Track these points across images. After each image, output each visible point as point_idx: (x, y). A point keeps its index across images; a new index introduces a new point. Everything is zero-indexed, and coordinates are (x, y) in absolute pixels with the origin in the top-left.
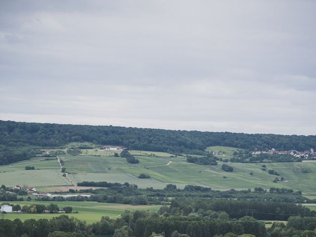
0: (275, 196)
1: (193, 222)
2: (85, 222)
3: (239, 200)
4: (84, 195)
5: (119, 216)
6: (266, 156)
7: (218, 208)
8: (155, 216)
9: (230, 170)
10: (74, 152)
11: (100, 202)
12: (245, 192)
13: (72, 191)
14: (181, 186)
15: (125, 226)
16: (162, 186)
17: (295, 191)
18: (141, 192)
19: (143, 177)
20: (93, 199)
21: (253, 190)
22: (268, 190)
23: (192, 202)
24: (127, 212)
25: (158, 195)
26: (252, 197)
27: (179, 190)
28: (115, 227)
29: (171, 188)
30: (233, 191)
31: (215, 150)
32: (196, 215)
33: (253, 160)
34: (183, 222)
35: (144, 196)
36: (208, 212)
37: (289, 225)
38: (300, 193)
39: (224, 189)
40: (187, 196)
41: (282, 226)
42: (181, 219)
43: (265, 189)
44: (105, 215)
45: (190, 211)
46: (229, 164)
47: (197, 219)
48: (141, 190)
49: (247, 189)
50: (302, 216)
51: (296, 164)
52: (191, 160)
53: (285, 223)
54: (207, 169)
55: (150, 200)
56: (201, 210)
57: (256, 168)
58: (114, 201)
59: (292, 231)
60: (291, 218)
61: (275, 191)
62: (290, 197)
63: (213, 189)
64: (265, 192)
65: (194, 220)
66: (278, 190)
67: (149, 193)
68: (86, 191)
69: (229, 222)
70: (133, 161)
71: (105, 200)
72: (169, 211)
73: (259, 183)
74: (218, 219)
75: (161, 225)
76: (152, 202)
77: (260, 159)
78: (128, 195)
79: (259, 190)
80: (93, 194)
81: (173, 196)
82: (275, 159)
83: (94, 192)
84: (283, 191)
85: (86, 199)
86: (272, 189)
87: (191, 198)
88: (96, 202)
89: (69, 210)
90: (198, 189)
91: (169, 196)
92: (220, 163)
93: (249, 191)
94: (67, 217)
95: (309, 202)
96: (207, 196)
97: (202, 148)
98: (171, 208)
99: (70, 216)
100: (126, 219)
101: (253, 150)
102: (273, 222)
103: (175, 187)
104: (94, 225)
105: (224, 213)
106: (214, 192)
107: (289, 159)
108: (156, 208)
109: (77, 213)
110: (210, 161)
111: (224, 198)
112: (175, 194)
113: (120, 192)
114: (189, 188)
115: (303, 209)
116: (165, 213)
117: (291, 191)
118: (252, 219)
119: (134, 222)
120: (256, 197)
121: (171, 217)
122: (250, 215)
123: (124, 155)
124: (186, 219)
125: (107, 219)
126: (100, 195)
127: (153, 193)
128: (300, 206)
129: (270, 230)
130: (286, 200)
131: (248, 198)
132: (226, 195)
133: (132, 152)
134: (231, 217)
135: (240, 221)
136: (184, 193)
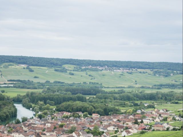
0: (91, 85)
1: (56, 96)
2: (10, 97)
3: (76, 87)
4: (10, 85)
5: (25, 94)
6: (88, 69)
7: (67, 90)
8: (40, 94)
9: (73, 74)
10: (6, 67)
11: (17, 88)
12: (79, 84)
13: (5, 84)
14: (52, 81)
15: (27, 98)
16: (43, 81)
17: (99, 83)
18: (35, 84)
19: (36, 77)
20: (14, 87)
21: (82, 83)
22: (88, 83)
23: (56, 88)
24: (28, 92)
25: (42, 85)
26: (82, 86)
27: (51, 83)
28: (23, 99)
29: (48, 82)
30: (74, 83)
31: (66, 66)
32: (58, 93)
33: (82, 70)
34: (51, 96)
35: (36, 85)
36: (62, 92)
37: (96, 97)
38: (101, 84)
39: (70, 82)
40: (54, 85)
41: (94, 98)
42: (51, 95)
43: (87, 83)
44: (19, 94)
45: (55, 92)
46: (72, 72)
47: (58, 95)
48: (35, 83)
49: (80, 83)
50: (102, 94)
51: (100, 72)
52: (56, 70)
53: (95, 96)
54: (63, 74)
55: (39, 87)
56: (60, 91)
57: (83, 74)
58: (23, 88)
59: (97, 100)
60: (97, 94)
61: (91, 83)
62: (97, 86)
63: (65, 82)
64: (87, 84)
65: (56, 95)
66: (92, 83)
67: (38, 84)
68: (11, 84)
69: (71, 96)
70: (31, 71)
71: (19, 87)
72: (46, 92)
73: (85, 80)
74: (67, 95)
75: (42, 97)
76: (39, 88)
77: (85, 70)
78: (29, 85)
79: (85, 83)
80: (14, 85)
81: (48, 85)
82: (91, 70)
83: (15, 84)
84: (94, 83)
85: (11, 87)
86: (90, 83)
87: (56, 86)
88: (15, 88)
89: (3, 92)
90: (59, 82)
91: (47, 85)
92: (68, 72)
93: (81, 83)
94: (2, 95)
95: (105, 88)
96: (63, 85)
97: (61, 65)
98: (47, 90)
99: (3, 94)
100: (27, 95)
101: (82, 66)
102: (90, 96)
103: (49, 82)
104: (14, 98)
105: (69, 92)
106: (66, 84)
107: (97, 70)
108: (41, 91)
109: (7, 93)
110: (64, 71)
111: (70, 86)
112: (49, 84)
113: (26, 84)
114: (56, 82)
115: (102, 91)
116: (45, 92)
117: (98, 83)
118: (81, 95)
119: (31, 96)
120: (84, 86)
121: (47, 94)
122: (80, 93)
123: (28, 68)
124: (53, 95)
125: (20, 95)
126: (17, 85)
127: (40, 84)
128: (101, 90)
129: (88, 99)
130: (96, 87)
131: (80, 86)
132: (71, 85)
133: (31, 67)
134: (73, 94)
135: (76, 96)
136: (53, 84)
